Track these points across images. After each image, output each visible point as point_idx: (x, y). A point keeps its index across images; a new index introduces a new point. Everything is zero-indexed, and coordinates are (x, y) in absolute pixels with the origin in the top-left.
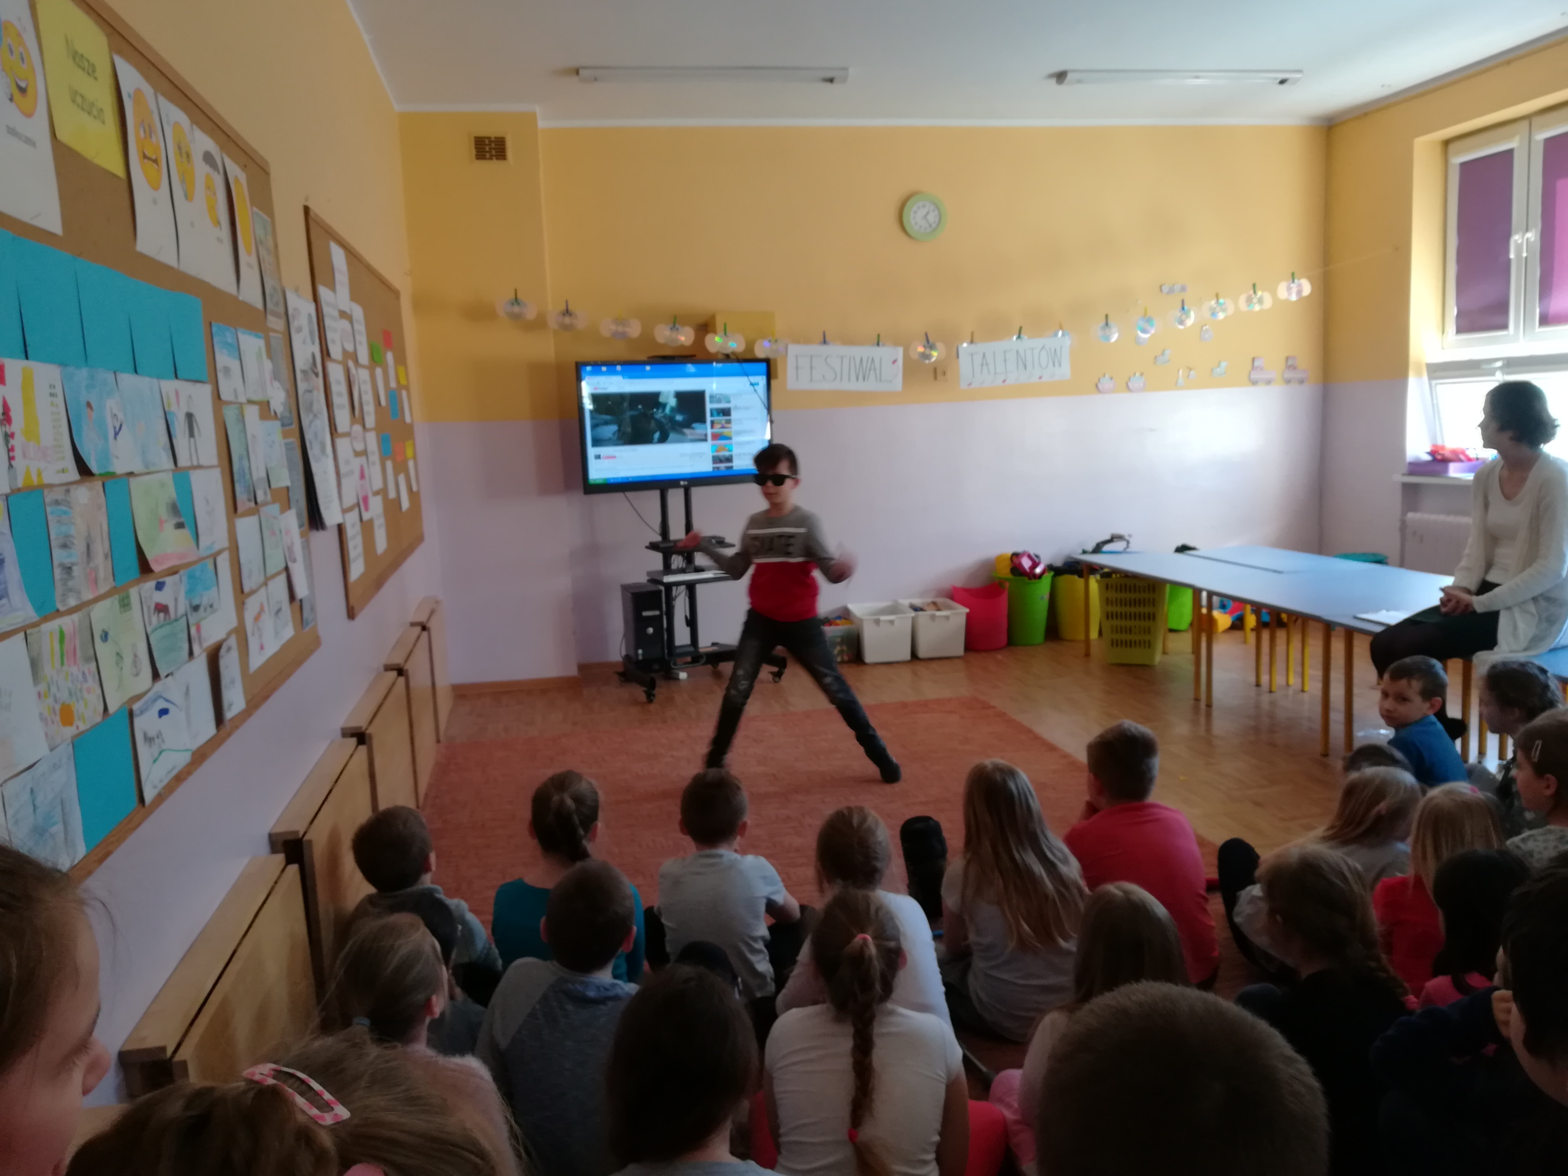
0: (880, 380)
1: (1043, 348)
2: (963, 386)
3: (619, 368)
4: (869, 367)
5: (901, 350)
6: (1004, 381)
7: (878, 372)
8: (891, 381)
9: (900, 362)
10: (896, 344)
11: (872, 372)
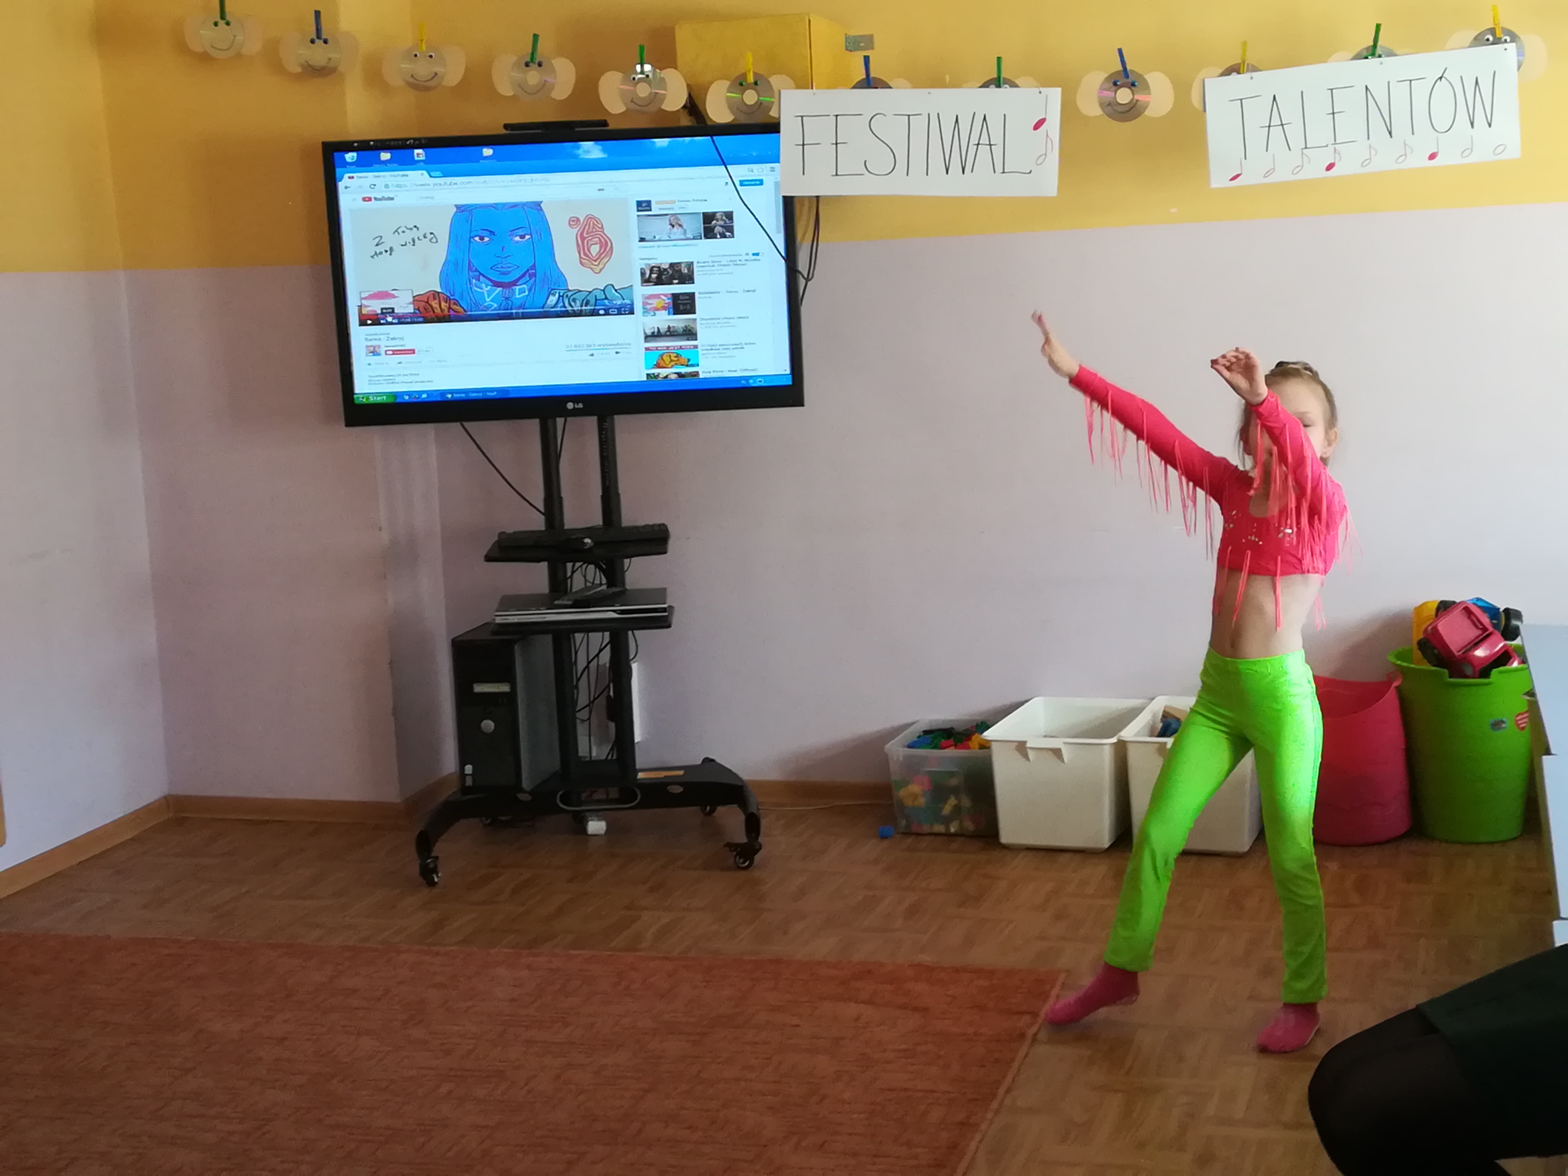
0: (1004, 172)
1: (1441, 78)
2: (1219, 180)
3: (419, 153)
4: (974, 140)
5: (1055, 95)
6: (1330, 167)
7: (997, 151)
8: (1031, 172)
9: (1053, 125)
10: (1046, 82)
11: (984, 150)
